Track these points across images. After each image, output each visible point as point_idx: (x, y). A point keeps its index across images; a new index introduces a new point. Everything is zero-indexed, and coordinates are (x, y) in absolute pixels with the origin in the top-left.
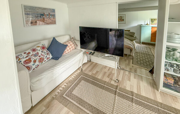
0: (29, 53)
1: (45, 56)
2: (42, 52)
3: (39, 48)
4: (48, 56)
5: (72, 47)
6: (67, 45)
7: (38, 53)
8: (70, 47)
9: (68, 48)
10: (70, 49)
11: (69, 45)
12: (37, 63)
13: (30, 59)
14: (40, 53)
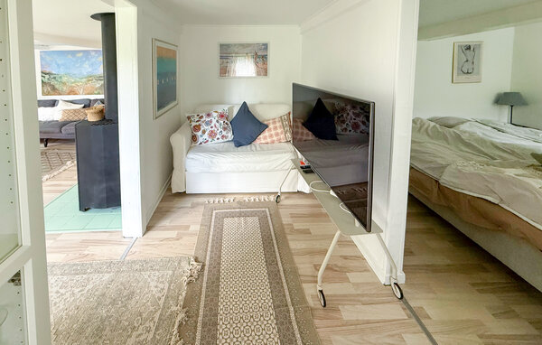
0: (202, 117)
1: (220, 130)
2: (217, 121)
3: (215, 115)
4: (224, 133)
5: (277, 134)
6: (267, 126)
7: (211, 121)
8: (273, 132)
9: (266, 133)
10: (271, 136)
11: (271, 126)
12: (206, 136)
13: (200, 125)
14: (214, 121)
